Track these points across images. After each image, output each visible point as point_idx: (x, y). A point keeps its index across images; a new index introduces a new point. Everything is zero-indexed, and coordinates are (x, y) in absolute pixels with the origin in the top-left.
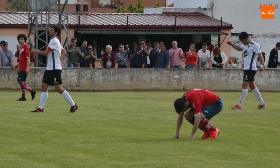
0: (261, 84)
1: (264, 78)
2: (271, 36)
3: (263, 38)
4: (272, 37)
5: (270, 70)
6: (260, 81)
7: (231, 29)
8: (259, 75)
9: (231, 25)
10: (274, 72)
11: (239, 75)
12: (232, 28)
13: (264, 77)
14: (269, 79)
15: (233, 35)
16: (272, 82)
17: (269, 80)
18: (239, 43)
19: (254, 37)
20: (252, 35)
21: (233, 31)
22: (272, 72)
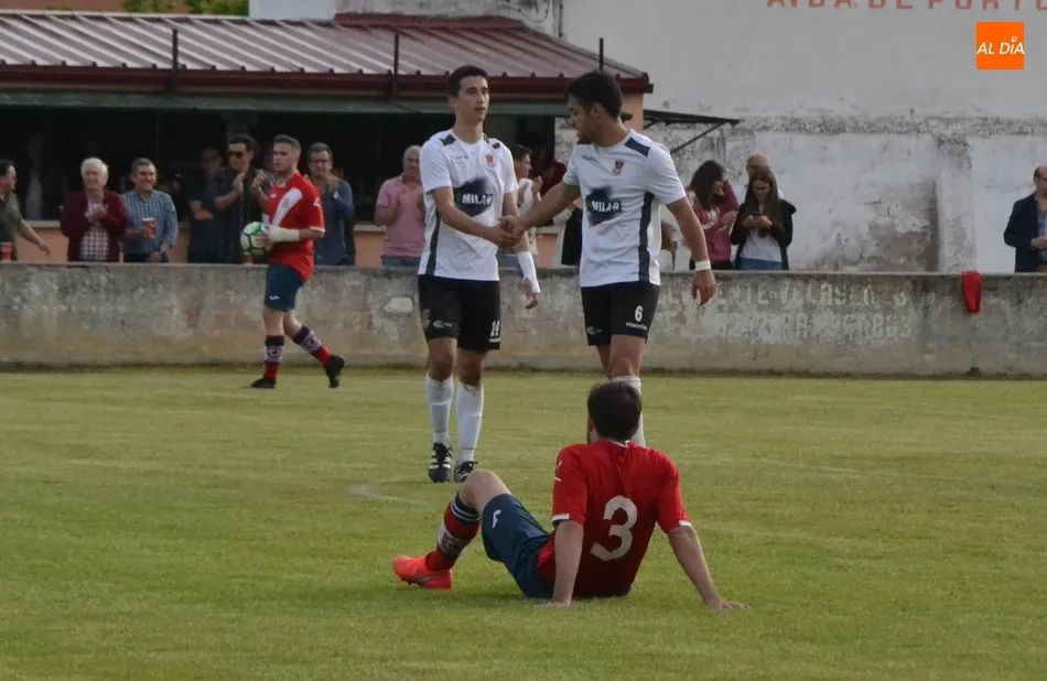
0: (772, 342)
1: (784, 316)
2: (821, 125)
3: (787, 136)
4: (822, 131)
5: (811, 280)
6: (768, 328)
7: (646, 96)
8: (766, 302)
9: (645, 76)
10: (830, 290)
11: (677, 301)
12: (649, 89)
13: (788, 311)
14: (810, 318)
15: (654, 122)
16: (823, 332)
17: (808, 324)
18: (680, 156)
19: (744, 131)
20: (734, 122)
21: (650, 102)
22: (823, 286)
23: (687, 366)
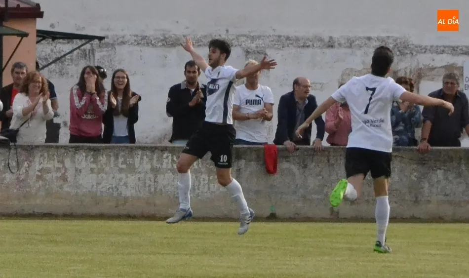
0: (128, 194)
1: (138, 175)
2: (162, 40)
3: (137, 48)
4: (163, 45)
5: (156, 151)
6: (126, 184)
7: (38, 20)
8: (124, 166)
9: (38, 6)
10: (170, 158)
11: (61, 166)
12: (41, 15)
13: (140, 172)
14: (156, 177)
15: (44, 38)
16: (164, 187)
17: (155, 182)
18: (62, 62)
19: (107, 45)
20: (101, 38)
21: (41, 24)
22: (165, 155)
23: (68, 212)
